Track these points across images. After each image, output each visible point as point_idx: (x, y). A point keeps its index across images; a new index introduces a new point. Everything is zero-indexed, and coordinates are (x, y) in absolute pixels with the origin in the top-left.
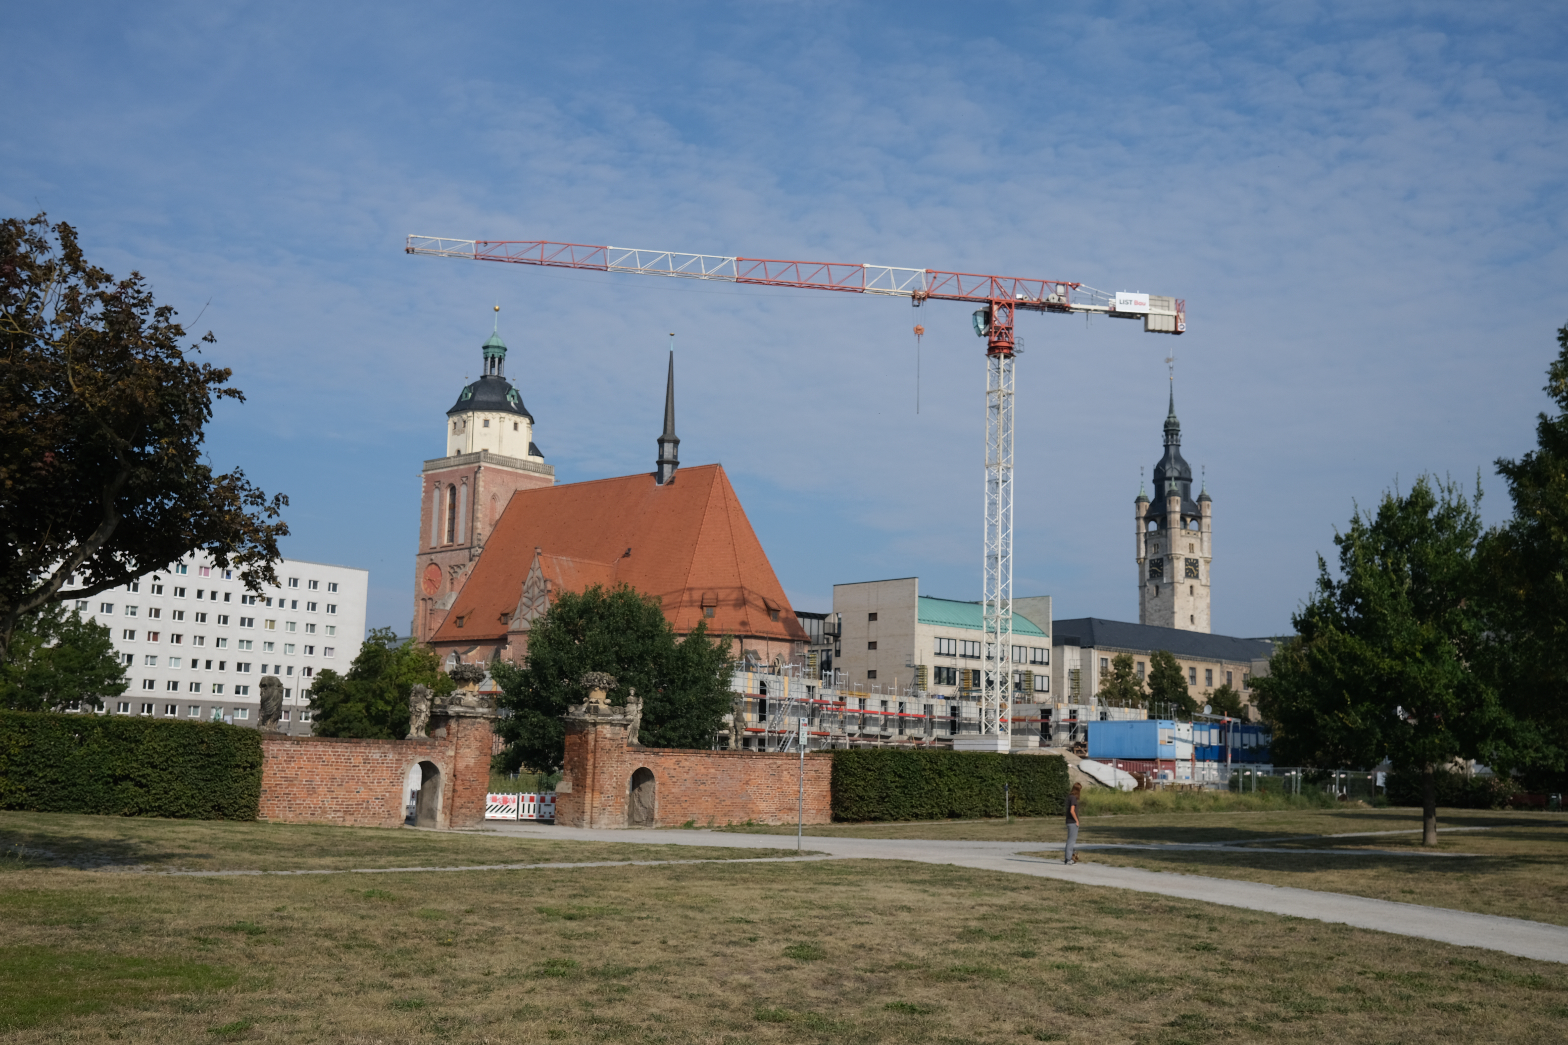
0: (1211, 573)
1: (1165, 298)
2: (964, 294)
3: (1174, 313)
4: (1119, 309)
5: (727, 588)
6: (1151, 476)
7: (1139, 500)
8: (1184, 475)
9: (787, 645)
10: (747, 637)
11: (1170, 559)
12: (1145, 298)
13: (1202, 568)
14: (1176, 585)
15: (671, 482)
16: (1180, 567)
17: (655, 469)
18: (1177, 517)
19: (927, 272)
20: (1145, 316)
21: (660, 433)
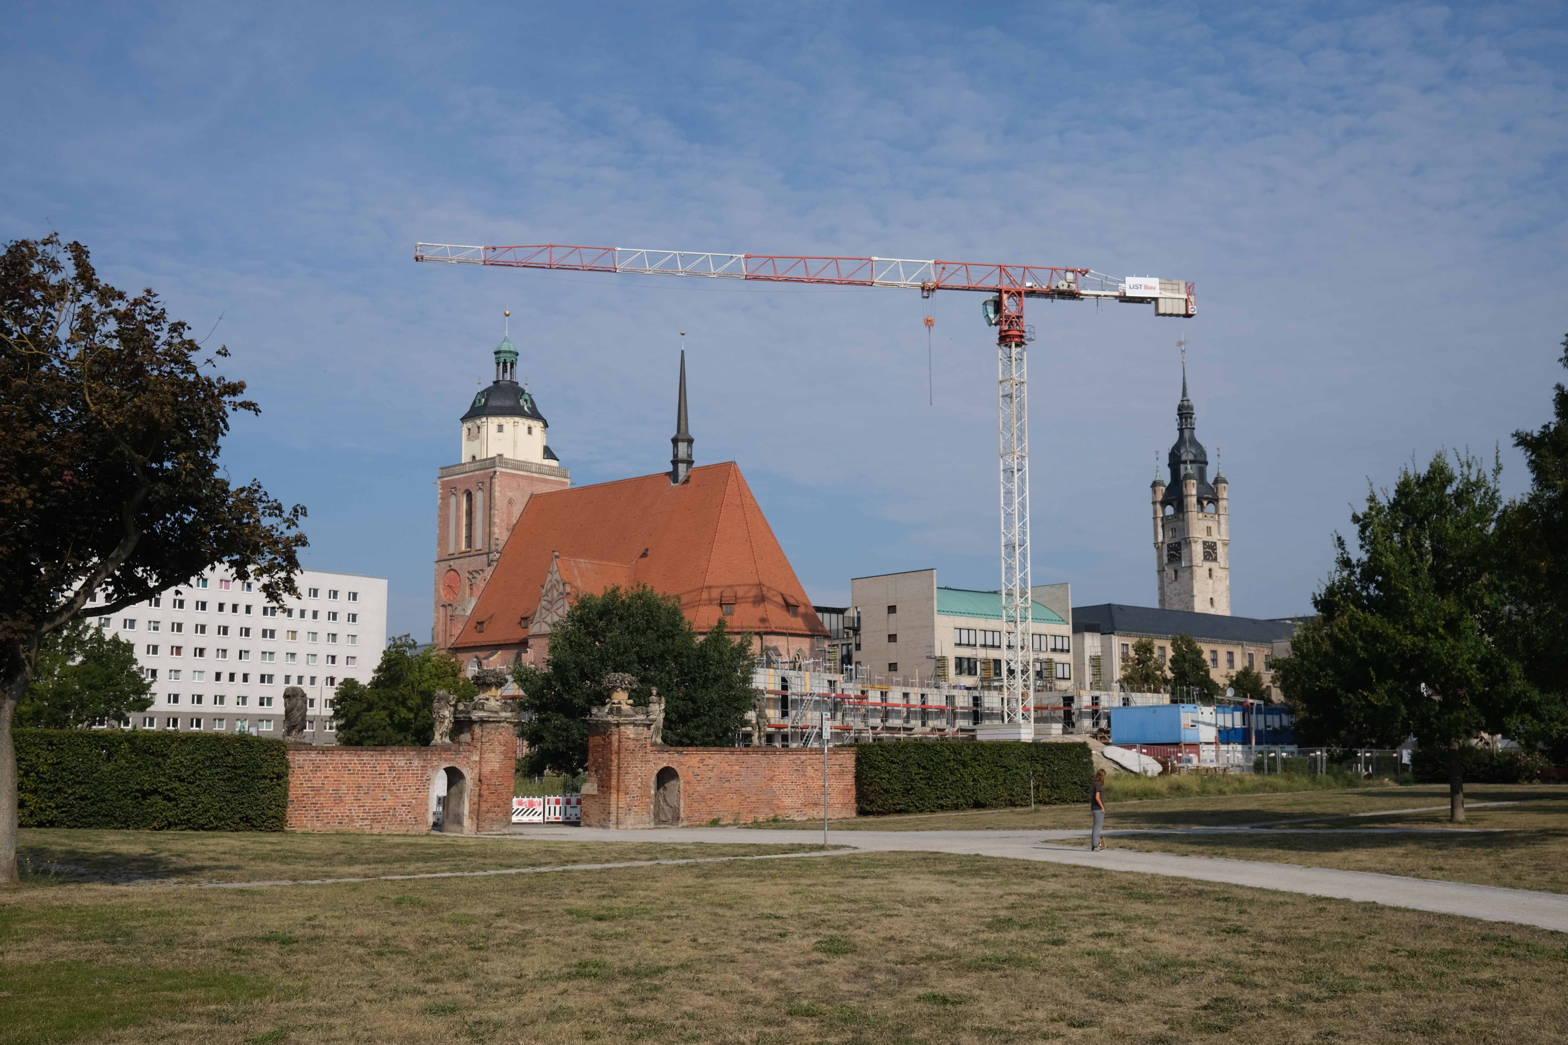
0: (1229, 556)
1: (1175, 281)
2: (974, 284)
3: (1185, 297)
4: (1130, 293)
5: (745, 585)
6: (1167, 461)
7: (1155, 485)
8: (1200, 458)
9: (808, 640)
10: (767, 633)
11: (1188, 542)
12: (1154, 282)
13: (1220, 550)
14: (1195, 568)
15: (687, 481)
16: (1198, 550)
17: (670, 468)
18: (1194, 500)
19: (936, 263)
20: (1156, 299)
21: (674, 433)
